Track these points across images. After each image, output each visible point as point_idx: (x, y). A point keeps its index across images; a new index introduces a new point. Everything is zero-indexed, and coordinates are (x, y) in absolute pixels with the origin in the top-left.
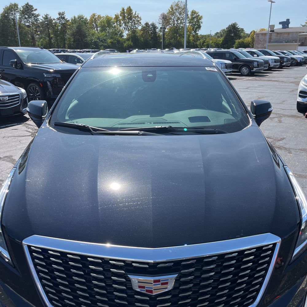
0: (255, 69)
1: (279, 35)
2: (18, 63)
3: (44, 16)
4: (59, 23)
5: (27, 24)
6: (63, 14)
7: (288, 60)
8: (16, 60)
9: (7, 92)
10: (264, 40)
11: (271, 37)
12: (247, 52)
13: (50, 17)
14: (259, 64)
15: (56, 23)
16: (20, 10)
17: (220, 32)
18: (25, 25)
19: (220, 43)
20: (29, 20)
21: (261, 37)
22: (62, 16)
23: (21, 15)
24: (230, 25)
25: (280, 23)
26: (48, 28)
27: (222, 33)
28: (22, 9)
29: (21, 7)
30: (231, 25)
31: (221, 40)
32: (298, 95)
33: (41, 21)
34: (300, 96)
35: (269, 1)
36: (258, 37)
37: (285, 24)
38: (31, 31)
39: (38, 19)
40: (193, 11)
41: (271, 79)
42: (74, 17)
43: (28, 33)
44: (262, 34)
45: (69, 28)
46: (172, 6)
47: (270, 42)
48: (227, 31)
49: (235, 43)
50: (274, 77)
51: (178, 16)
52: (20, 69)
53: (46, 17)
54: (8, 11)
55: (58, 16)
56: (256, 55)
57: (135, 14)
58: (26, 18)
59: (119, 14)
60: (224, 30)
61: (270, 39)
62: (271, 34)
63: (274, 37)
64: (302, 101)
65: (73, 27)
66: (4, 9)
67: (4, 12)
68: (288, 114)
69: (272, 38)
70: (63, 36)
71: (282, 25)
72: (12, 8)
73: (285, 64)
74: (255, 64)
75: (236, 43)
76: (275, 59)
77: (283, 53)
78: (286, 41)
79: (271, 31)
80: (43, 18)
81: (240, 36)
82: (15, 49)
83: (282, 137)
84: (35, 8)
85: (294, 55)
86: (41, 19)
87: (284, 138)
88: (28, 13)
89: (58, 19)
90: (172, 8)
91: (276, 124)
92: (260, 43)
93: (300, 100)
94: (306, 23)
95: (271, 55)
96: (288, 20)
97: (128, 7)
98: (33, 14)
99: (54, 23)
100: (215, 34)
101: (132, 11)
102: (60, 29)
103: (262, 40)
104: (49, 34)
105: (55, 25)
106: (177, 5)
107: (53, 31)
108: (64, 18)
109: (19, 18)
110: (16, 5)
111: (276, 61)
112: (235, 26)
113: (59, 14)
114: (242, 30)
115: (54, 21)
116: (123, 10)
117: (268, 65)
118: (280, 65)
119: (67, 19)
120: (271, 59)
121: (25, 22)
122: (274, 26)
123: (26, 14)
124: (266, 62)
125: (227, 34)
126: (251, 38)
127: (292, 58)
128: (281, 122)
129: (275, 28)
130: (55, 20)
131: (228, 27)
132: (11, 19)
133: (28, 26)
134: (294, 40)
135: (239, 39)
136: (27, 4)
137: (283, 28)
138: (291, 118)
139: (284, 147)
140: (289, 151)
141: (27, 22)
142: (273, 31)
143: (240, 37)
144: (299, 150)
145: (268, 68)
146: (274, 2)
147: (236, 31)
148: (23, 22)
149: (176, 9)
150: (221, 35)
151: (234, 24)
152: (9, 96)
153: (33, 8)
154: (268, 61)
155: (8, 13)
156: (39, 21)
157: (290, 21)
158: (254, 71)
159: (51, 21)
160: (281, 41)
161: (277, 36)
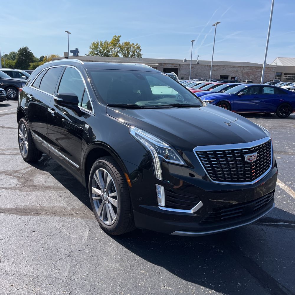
17: (10, 55)
24: (21, 48)
27: (12, 56)
30: (23, 49)
31: (13, 62)
35: (66, 32)
37: (75, 53)
48: (19, 54)
60: (14, 53)
71: (72, 53)
75: (31, 66)
81: (33, 60)
94: (89, 53)
96: (77, 49)
112: (27, 50)
125: (20, 57)
131: (19, 50)
137: (74, 56)
142: (67, 58)
146: (70, 33)
147: (28, 54)
151: (25, 48)
157: (79, 50)
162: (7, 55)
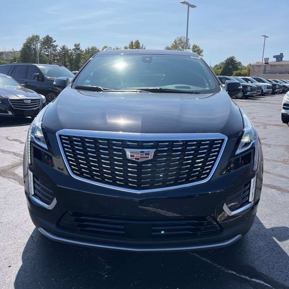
0: (248, 93)
1: (273, 67)
2: (40, 76)
3: (61, 47)
4: (75, 53)
5: (47, 53)
6: (79, 45)
7: (280, 87)
8: (38, 74)
9: (30, 96)
10: (259, 71)
11: (266, 68)
12: (242, 78)
13: (67, 48)
14: (252, 89)
15: (71, 53)
16: (41, 41)
17: (220, 65)
18: (45, 54)
19: (219, 74)
20: (48, 50)
21: (256, 68)
22: (77, 47)
23: (42, 46)
25: (274, 57)
26: (65, 57)
27: (221, 66)
28: (42, 40)
29: (42, 39)
30: (229, 58)
31: (219, 71)
32: (282, 107)
33: (59, 51)
34: (284, 108)
35: (263, 36)
36: (254, 68)
37: (279, 58)
38: (49, 59)
39: (57, 49)
40: (194, 45)
41: (263, 102)
42: (88, 48)
43: (47, 61)
44: (257, 66)
45: (83, 58)
46: (175, 40)
47: (264, 73)
48: (226, 64)
49: (233, 74)
50: (266, 100)
51: (181, 49)
52: (41, 81)
53: (63, 48)
54: (30, 42)
55: (74, 47)
56: (250, 82)
57: (142, 47)
58: (45, 48)
59: (128, 47)
60: (223, 63)
61: (265, 70)
62: (265, 66)
63: (268, 68)
64: (286, 113)
65: (86, 56)
66: (27, 39)
67: (26, 42)
68: (274, 124)
69: (267, 70)
70: (78, 64)
71: (276, 58)
72: (34, 39)
73: (277, 90)
74: (249, 89)
76: (267, 86)
77: (275, 81)
78: (280, 72)
79: (265, 63)
80: (61, 48)
82: (38, 65)
83: (265, 137)
84: (54, 40)
85: (286, 83)
86: (59, 49)
87: (266, 138)
88: (48, 44)
89: (74, 50)
90: (175, 42)
91: (261, 129)
92: (255, 74)
93: (284, 111)
95: (264, 82)
96: (282, 54)
97: (136, 41)
98: (52, 45)
99: (69, 53)
100: (215, 66)
101: (140, 44)
102: (75, 58)
103: (257, 71)
104: (65, 63)
105: (71, 55)
106: (180, 40)
107: (69, 60)
108: (79, 49)
109: (40, 48)
110: (37, 37)
111: (268, 87)
112: (233, 59)
113: (75, 45)
114: (240, 63)
115: (70, 52)
116: (132, 43)
117: (261, 90)
118: (272, 91)
119: (82, 50)
120: (264, 85)
121: (45, 51)
122: (268, 59)
123: (46, 45)
124: (259, 88)
125: (226, 66)
126: (248, 70)
127: (284, 86)
128: (266, 129)
129: (269, 61)
130: (71, 50)
131: (226, 60)
132: (32, 48)
133: (47, 55)
134: (287, 72)
135: (237, 71)
136: (48, 36)
137: (276, 61)
138: (275, 126)
139: (265, 144)
140: (269, 146)
141: (47, 52)
142: (268, 63)
143: (237, 69)
144: (277, 146)
145: (261, 93)
146: (267, 37)
147: (234, 63)
148: (43, 52)
149: (179, 44)
150: (220, 67)
151: (232, 57)
152: (32, 100)
153: (52, 40)
154: (261, 87)
155: (30, 43)
156: (57, 51)
158: (248, 94)
159: (67, 51)
160: (274, 72)
161: (271, 68)
162: (217, 65)
